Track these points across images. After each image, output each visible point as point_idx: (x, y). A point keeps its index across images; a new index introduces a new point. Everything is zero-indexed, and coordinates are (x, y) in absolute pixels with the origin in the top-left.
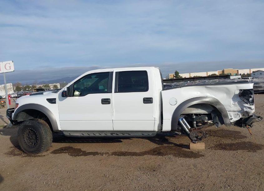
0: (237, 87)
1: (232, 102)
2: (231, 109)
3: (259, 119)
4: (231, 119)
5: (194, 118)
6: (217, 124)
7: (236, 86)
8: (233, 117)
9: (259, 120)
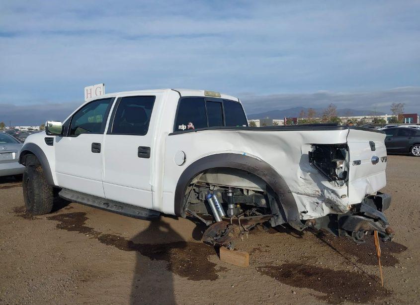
0: (303, 137)
1: (299, 172)
2: (299, 188)
3: (377, 223)
4: (304, 212)
5: (230, 196)
6: (276, 218)
7: (301, 134)
8: (308, 208)
9: (376, 226)
